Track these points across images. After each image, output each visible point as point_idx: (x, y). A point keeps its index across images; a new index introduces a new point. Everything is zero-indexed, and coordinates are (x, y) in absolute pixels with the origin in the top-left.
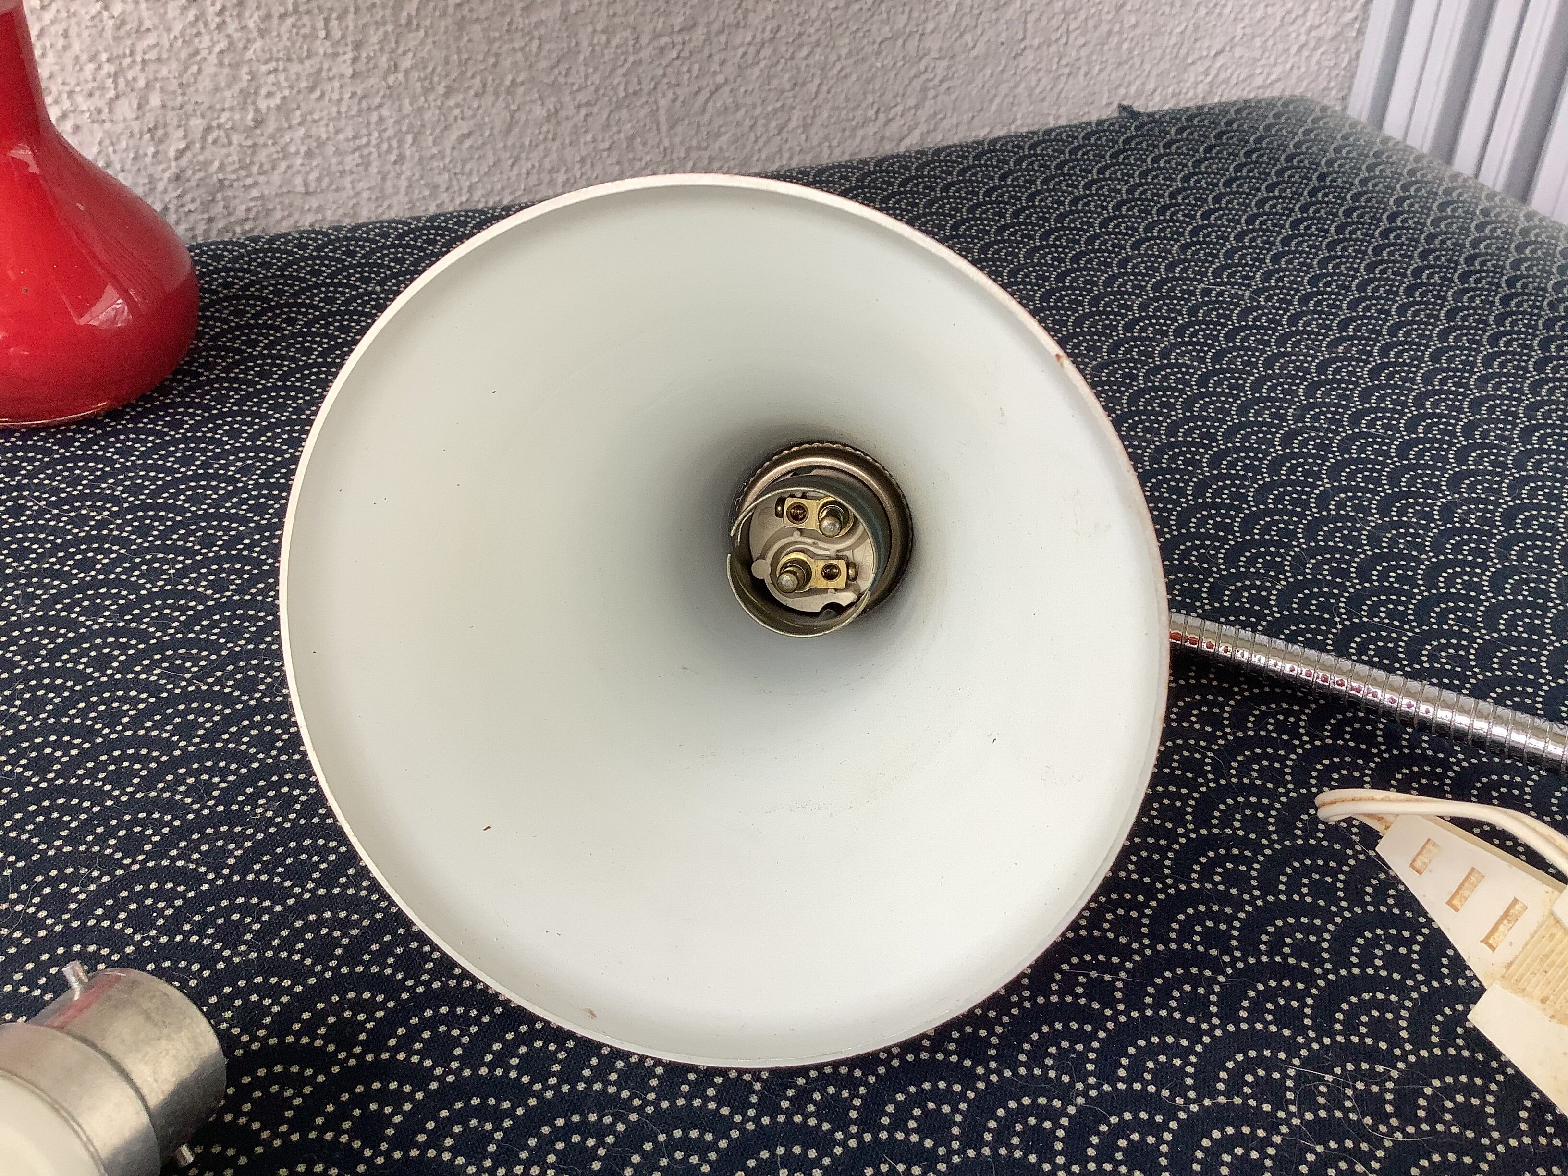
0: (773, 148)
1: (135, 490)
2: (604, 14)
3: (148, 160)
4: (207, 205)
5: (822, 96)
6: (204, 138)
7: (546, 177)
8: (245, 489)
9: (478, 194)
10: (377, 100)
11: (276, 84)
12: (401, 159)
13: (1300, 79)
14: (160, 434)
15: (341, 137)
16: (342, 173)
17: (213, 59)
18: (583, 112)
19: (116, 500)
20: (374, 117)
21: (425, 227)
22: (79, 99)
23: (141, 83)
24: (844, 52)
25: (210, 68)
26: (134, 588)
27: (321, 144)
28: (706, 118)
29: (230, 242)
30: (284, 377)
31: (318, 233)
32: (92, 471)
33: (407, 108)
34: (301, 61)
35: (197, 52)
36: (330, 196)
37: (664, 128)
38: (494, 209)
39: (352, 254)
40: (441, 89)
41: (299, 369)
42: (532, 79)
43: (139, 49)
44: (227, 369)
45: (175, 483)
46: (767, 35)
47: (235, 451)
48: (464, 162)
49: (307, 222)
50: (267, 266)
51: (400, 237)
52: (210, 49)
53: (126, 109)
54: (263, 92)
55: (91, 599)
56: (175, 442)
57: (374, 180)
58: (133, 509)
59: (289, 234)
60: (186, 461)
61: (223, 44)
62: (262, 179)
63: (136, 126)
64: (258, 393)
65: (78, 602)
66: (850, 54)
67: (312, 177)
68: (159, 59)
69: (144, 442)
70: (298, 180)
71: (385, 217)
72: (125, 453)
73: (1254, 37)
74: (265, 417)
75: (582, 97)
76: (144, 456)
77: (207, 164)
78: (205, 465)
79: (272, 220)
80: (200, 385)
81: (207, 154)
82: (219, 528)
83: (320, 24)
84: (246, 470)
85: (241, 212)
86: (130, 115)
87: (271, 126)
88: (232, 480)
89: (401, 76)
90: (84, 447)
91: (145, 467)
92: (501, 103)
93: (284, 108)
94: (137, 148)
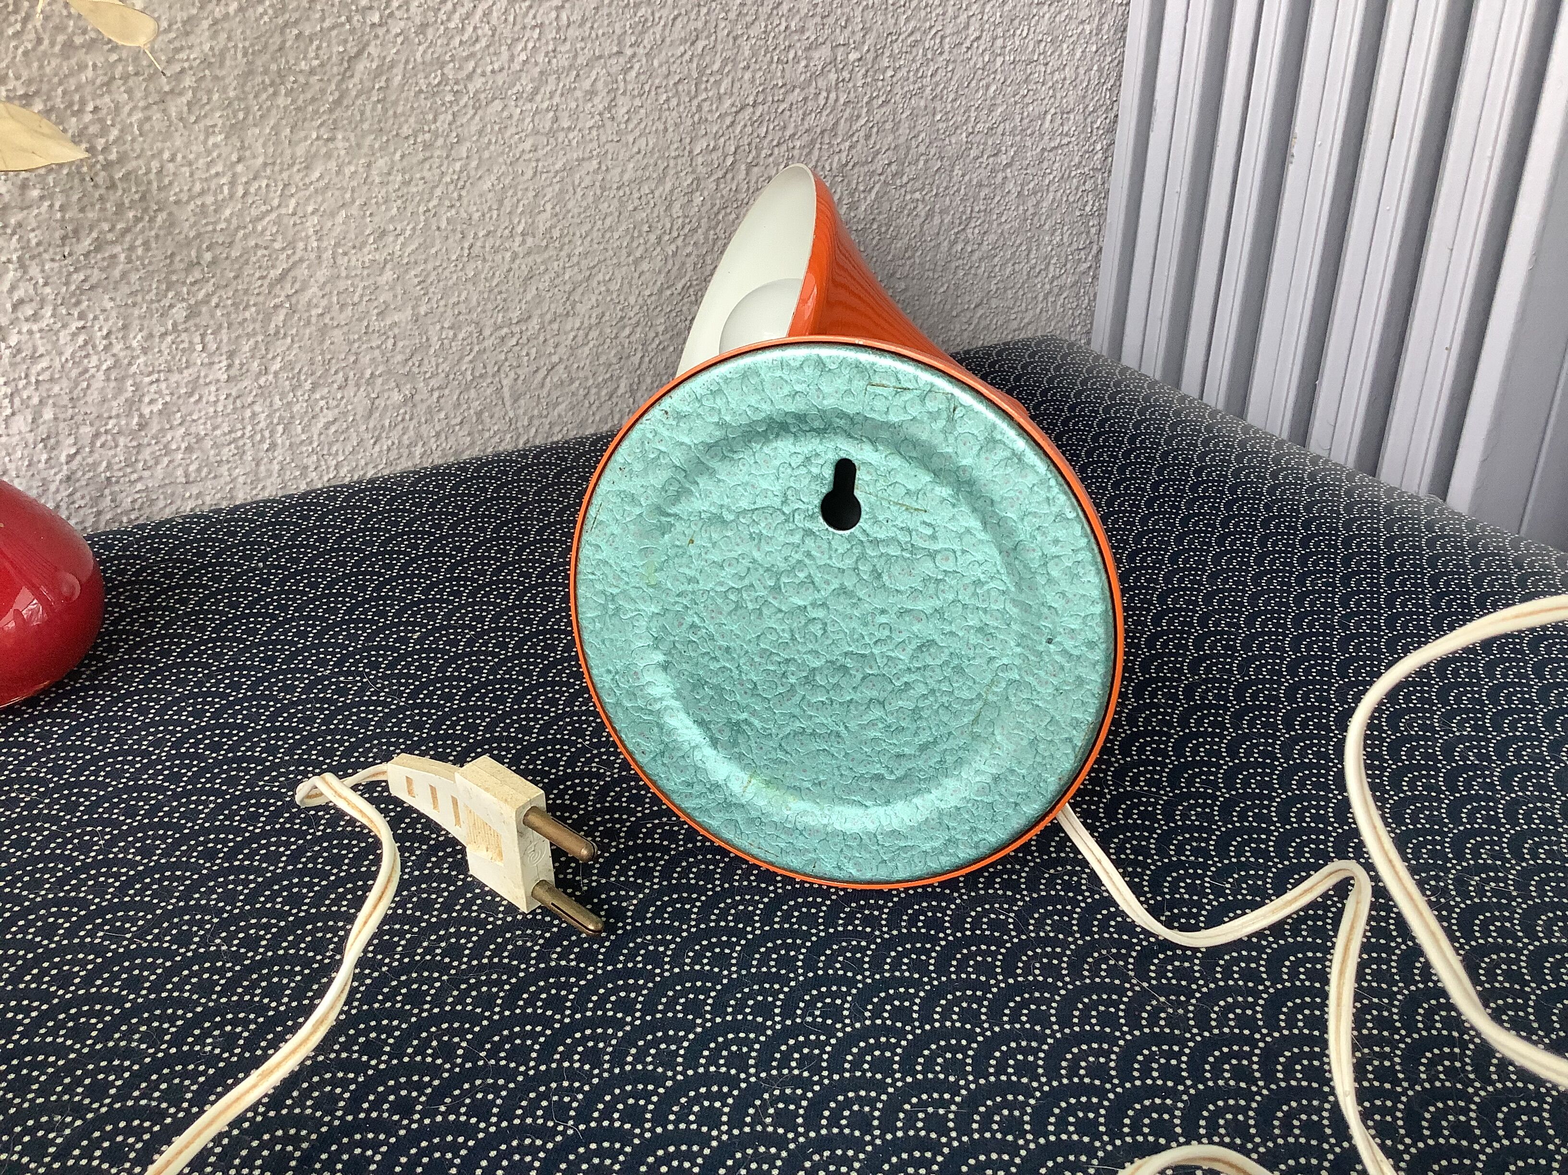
0: (605, 410)
1: (58, 771)
2: (449, 312)
3: (42, 465)
4: (96, 501)
5: (644, 366)
6: (92, 444)
7: (405, 452)
8: (159, 761)
9: (343, 471)
10: (250, 399)
11: (159, 392)
12: (273, 446)
13: (1049, 320)
14: (75, 717)
15: (218, 432)
16: (219, 463)
17: (101, 375)
18: (436, 394)
19: (43, 782)
20: (248, 413)
21: (299, 504)
23: (35, 400)
24: (661, 329)
25: (98, 384)
26: (69, 860)
27: (199, 440)
28: (544, 392)
29: (119, 532)
30: (183, 654)
31: (199, 517)
32: (16, 756)
33: (278, 403)
34: (180, 371)
35: (86, 371)
36: (209, 484)
37: (508, 404)
38: (360, 482)
39: (234, 534)
40: (308, 386)
41: (196, 645)
42: (389, 371)
43: (34, 371)
44: (130, 651)
45: (94, 761)
46: (593, 321)
47: (145, 726)
48: (331, 445)
49: (187, 508)
50: (155, 551)
51: (276, 515)
52: (98, 368)
53: (20, 423)
54: (147, 399)
55: (31, 874)
56: (89, 723)
57: (250, 466)
58: (58, 788)
59: (172, 520)
60: (102, 740)
61: (109, 363)
62: (147, 474)
63: (30, 437)
64: (160, 671)
65: (20, 878)
66: (666, 331)
67: (192, 468)
68: (52, 380)
69: (61, 726)
70: (180, 472)
71: (260, 498)
72: (45, 736)
73: (1006, 289)
74: (169, 692)
75: (434, 383)
76: (62, 738)
77: (95, 465)
78: (120, 742)
79: (155, 509)
80: (106, 668)
81: (96, 456)
82: (139, 798)
83: (197, 339)
84: (158, 743)
85: (127, 503)
86: (24, 429)
87: (154, 428)
88: (146, 754)
89: (271, 377)
91: (64, 748)
92: (362, 393)
93: (165, 412)
94: (31, 456)
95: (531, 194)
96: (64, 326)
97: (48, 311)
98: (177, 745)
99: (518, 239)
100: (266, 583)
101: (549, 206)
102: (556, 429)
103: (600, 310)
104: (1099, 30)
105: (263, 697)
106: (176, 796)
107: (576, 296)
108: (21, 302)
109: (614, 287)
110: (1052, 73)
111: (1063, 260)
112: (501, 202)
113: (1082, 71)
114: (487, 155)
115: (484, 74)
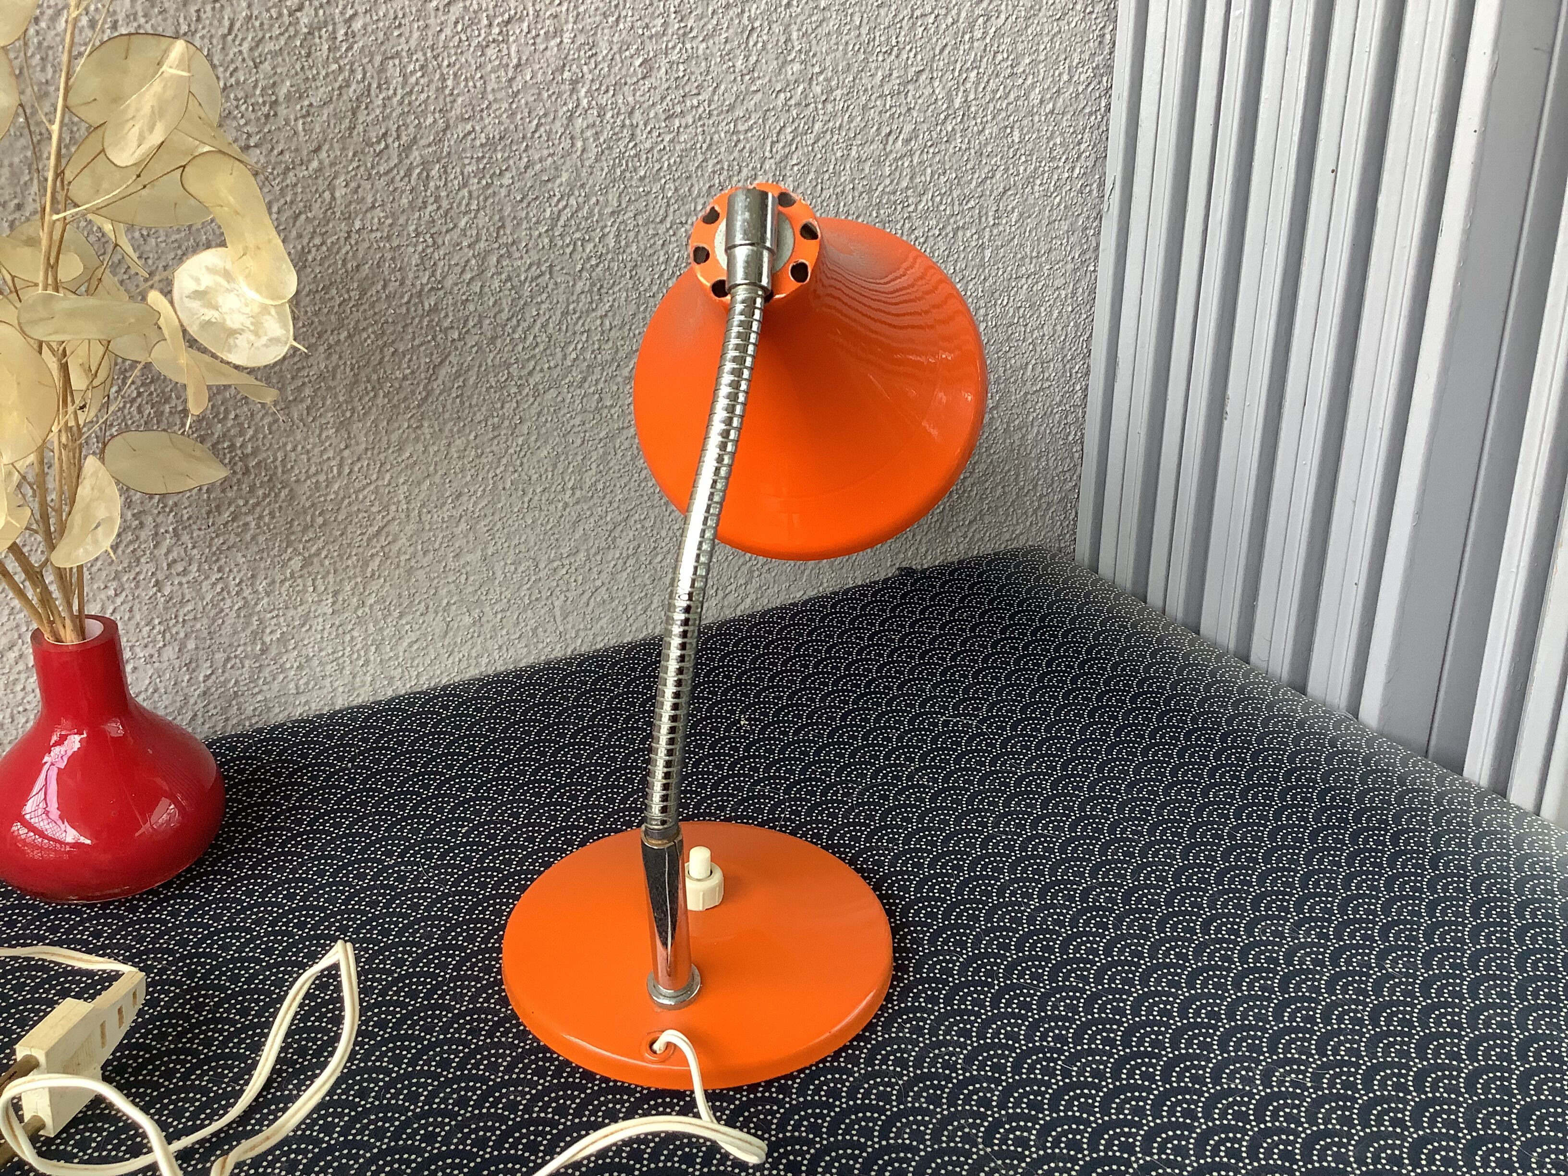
0: (640, 622)
2: (512, 552)
3: (184, 684)
4: (224, 710)
6: (224, 665)
7: (473, 662)
8: (258, 937)
9: (423, 680)
10: (350, 627)
11: (278, 625)
12: (367, 662)
13: (1038, 531)
14: (198, 898)
15: (323, 653)
16: (324, 677)
17: (233, 614)
18: (499, 616)
19: (171, 952)
20: (348, 638)
21: (384, 710)
22: (138, 650)
23: (182, 635)
25: (230, 621)
26: (187, 1018)
27: (308, 659)
28: (590, 608)
29: (241, 735)
30: (283, 845)
31: (306, 721)
32: (153, 930)
33: (371, 628)
34: (295, 608)
35: (222, 610)
36: (315, 694)
37: (559, 619)
38: (435, 689)
39: (330, 737)
40: (396, 614)
41: (294, 837)
42: (462, 600)
43: (181, 613)
44: (243, 841)
45: (210, 935)
46: (630, 552)
47: (250, 907)
48: (413, 659)
49: (297, 712)
50: (269, 753)
51: (366, 720)
52: (231, 608)
53: (170, 653)
54: (268, 630)
55: (159, 1028)
56: (208, 903)
57: (347, 679)
58: (183, 958)
59: (284, 724)
60: (217, 918)
61: (240, 604)
62: (265, 688)
63: (177, 663)
64: (265, 859)
67: (302, 682)
68: (195, 619)
69: (187, 905)
70: (292, 685)
71: (355, 703)
72: (174, 914)
73: (997, 508)
74: (271, 878)
75: (497, 607)
76: (188, 915)
77: (225, 683)
78: (231, 920)
79: (271, 715)
80: (224, 855)
81: (227, 675)
82: (242, 968)
83: (310, 583)
84: (258, 922)
85: (249, 711)
86: (173, 656)
87: (273, 652)
88: (249, 931)
89: (367, 609)
90: (146, 911)
91: (189, 924)
92: (439, 617)
93: (283, 640)
94: (177, 677)
95: (580, 458)
96: (207, 578)
97: (194, 567)
98: (272, 924)
99: (569, 492)
100: (352, 781)
101: (594, 466)
102: (599, 639)
103: (636, 543)
104: (1074, 293)
105: (341, 883)
106: (269, 967)
107: (617, 533)
108: (175, 561)
109: (648, 524)
110: (1032, 332)
111: (1049, 481)
112: (555, 466)
113: (1059, 328)
114: (544, 430)
115: (542, 370)
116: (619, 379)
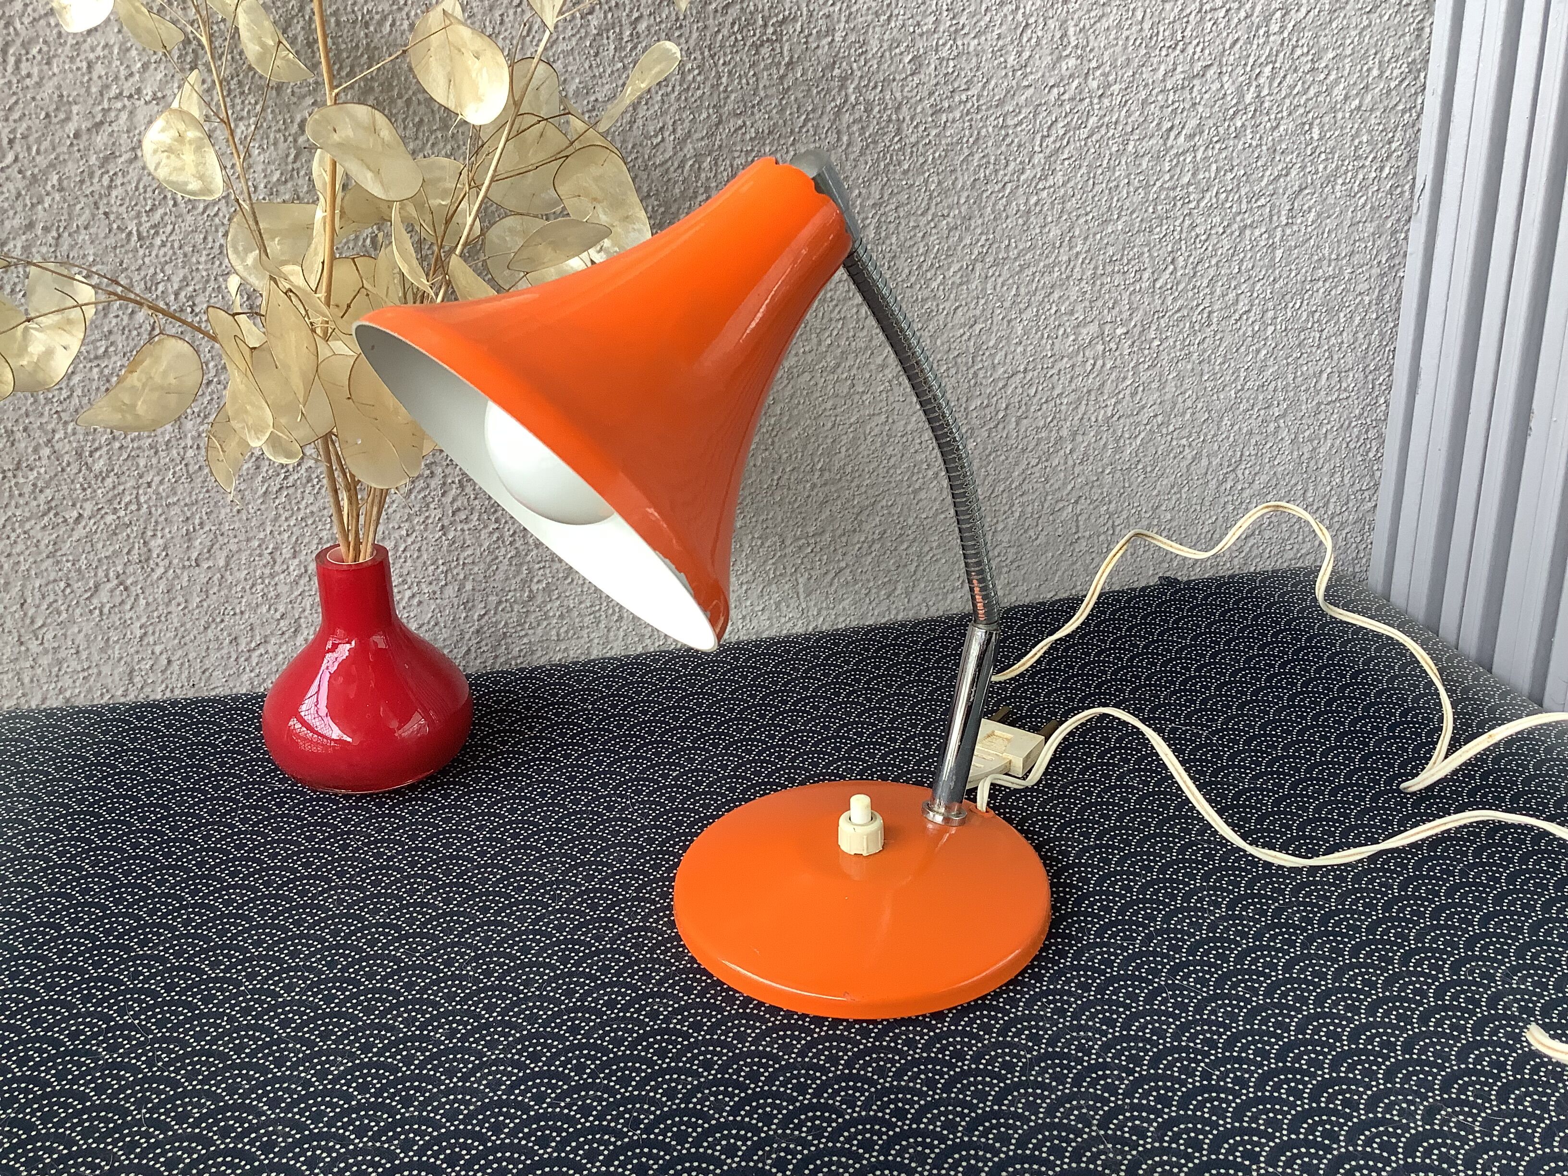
0: (883, 607)
1: (413, 838)
2: (759, 526)
3: (461, 621)
4: (494, 648)
5: (919, 574)
6: (496, 608)
8: (477, 841)
11: (544, 575)
14: (436, 802)
16: (582, 628)
17: (506, 562)
19: (402, 844)
21: (632, 663)
22: (423, 586)
23: (461, 576)
24: (935, 544)
25: (503, 568)
26: (400, 899)
27: (569, 610)
28: (833, 588)
29: (507, 672)
30: (517, 767)
31: (562, 666)
32: (392, 824)
35: (497, 557)
36: (573, 643)
39: (580, 682)
41: (528, 762)
43: (462, 556)
44: (485, 760)
45: (437, 834)
46: (876, 537)
47: (477, 815)
49: (557, 658)
50: (525, 689)
51: (614, 670)
52: (504, 556)
53: (450, 591)
55: (375, 904)
56: (443, 807)
57: (603, 632)
58: (410, 850)
59: (544, 667)
60: (447, 821)
61: (513, 553)
62: (531, 632)
63: (456, 601)
64: (500, 777)
65: (367, 906)
66: (939, 546)
67: (562, 630)
68: (473, 563)
69: (425, 807)
70: (554, 632)
71: (607, 655)
72: (412, 813)
74: (500, 793)
76: (424, 816)
77: (497, 623)
78: (458, 824)
79: (535, 658)
80: (467, 770)
81: (498, 616)
82: (456, 864)
84: (480, 828)
85: (515, 652)
86: (452, 595)
87: (539, 599)
88: (471, 834)
90: (391, 808)
91: (422, 823)
93: (547, 590)
94: (455, 614)
95: (829, 441)
96: (485, 527)
97: (475, 516)
98: (491, 832)
99: (817, 474)
100: (589, 720)
101: (843, 449)
102: (841, 619)
103: (882, 529)
104: (1380, 300)
105: (558, 805)
106: (479, 867)
107: (863, 517)
108: (459, 509)
109: (896, 511)
110: (1328, 338)
111: (1344, 499)
112: (805, 447)
113: (1361, 335)
114: (796, 412)
115: (797, 355)
116: (873, 367)
